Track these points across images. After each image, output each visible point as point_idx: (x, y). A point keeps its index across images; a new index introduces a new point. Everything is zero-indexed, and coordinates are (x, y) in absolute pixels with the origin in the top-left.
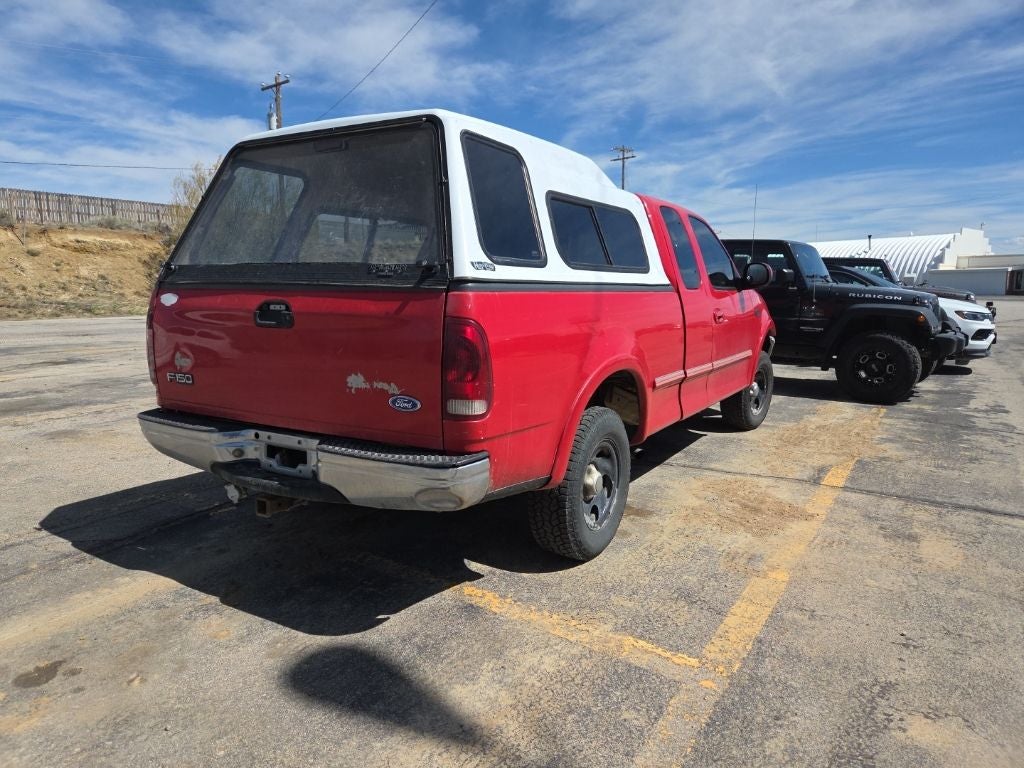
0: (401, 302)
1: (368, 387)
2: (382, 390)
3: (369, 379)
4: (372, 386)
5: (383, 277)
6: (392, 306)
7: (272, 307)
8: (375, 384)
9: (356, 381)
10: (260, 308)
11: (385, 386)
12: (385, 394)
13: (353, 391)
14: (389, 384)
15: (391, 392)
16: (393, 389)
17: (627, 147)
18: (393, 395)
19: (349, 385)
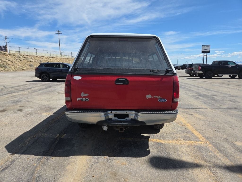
0: (161, 78)
1: (152, 97)
2: (156, 98)
3: (152, 95)
4: (153, 97)
5: (155, 72)
6: (159, 79)
7: (120, 80)
8: (154, 97)
9: (149, 96)
10: (117, 80)
11: (157, 97)
12: (157, 99)
13: (148, 99)
14: (158, 96)
15: (158, 98)
16: (159, 97)
17: (59, 31)
18: (159, 99)
19: (147, 97)
